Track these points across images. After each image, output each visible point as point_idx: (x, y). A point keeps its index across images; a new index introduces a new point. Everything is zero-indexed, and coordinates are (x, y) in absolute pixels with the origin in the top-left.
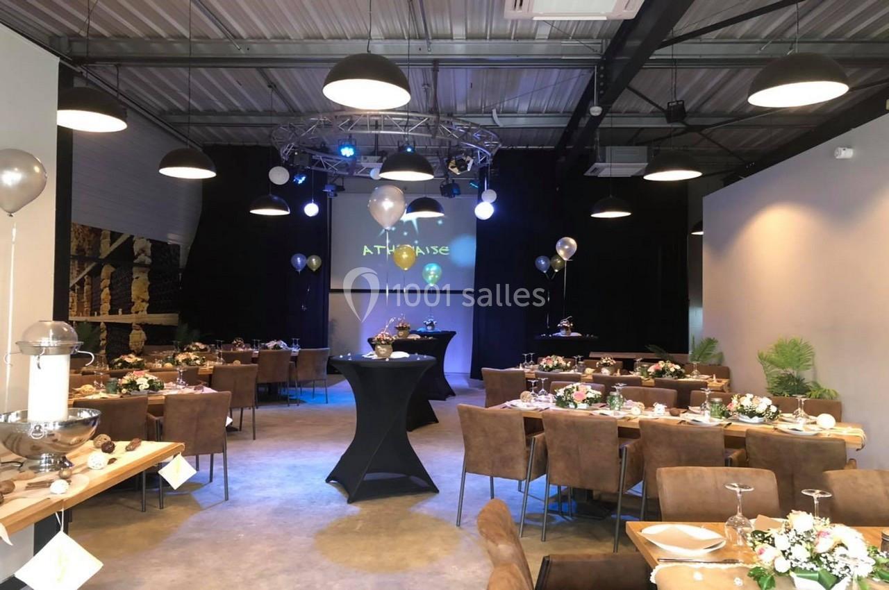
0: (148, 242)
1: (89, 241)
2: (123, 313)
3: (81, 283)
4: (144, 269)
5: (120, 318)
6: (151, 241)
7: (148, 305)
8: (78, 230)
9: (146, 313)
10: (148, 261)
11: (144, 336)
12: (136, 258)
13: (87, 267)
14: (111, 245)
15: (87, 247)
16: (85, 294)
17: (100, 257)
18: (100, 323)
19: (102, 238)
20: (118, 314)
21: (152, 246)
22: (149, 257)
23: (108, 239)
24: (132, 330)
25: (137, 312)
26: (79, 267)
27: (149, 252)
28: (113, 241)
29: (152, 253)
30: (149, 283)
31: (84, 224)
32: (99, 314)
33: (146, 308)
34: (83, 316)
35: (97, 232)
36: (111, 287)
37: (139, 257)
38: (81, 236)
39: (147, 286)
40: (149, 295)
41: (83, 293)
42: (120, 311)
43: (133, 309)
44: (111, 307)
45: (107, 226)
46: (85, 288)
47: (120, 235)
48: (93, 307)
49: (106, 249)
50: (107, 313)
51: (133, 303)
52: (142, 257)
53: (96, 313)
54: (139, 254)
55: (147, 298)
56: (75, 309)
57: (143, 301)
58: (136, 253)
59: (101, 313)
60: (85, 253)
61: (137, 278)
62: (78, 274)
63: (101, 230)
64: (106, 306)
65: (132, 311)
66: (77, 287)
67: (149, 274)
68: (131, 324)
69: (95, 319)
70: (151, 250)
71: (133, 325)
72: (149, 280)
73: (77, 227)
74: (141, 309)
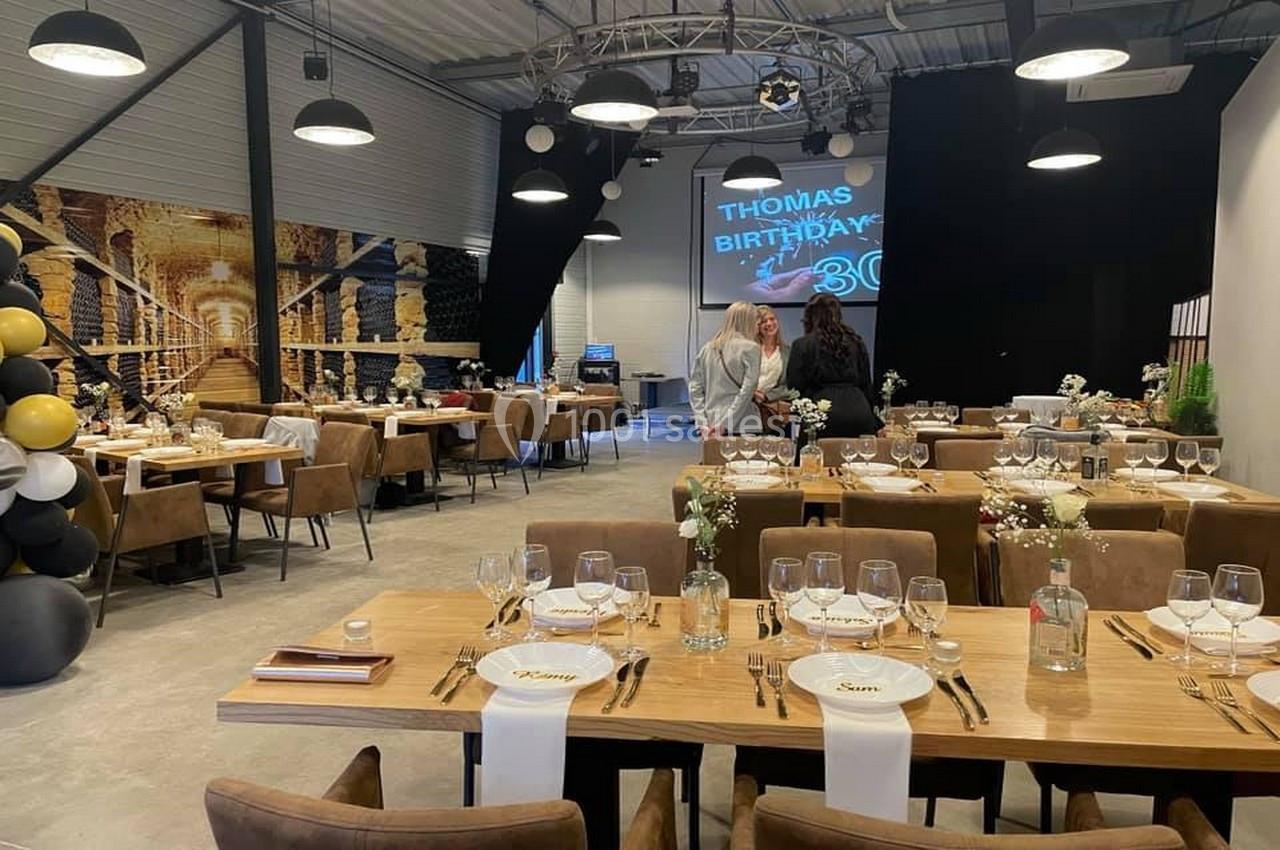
0: (420, 246)
1: (317, 246)
2: (382, 341)
3: (307, 301)
4: (416, 283)
5: (377, 346)
6: (425, 245)
7: (425, 330)
8: (296, 231)
9: (422, 340)
10: (423, 272)
11: (420, 371)
12: (400, 268)
13: (315, 280)
14: (354, 251)
15: (313, 253)
16: (314, 315)
17: (337, 267)
18: (343, 353)
19: (338, 240)
20: (373, 341)
21: (427, 253)
22: (422, 267)
23: (350, 243)
24: (399, 362)
25: (407, 340)
26: (300, 280)
27: (423, 261)
28: (357, 246)
29: (428, 262)
30: (425, 302)
31: (307, 223)
32: (340, 341)
33: (422, 335)
34: (313, 342)
35: (330, 235)
36: (359, 307)
37: (405, 268)
38: (301, 240)
39: (422, 307)
40: (428, 318)
41: (311, 313)
42: (377, 338)
43: (399, 335)
44: (361, 333)
45: (347, 227)
46: (314, 308)
47: (368, 237)
48: (329, 332)
49: (346, 256)
50: (355, 339)
51: (400, 329)
52: (411, 267)
53: (335, 340)
54: (404, 264)
55: (425, 321)
56: (300, 334)
57: (416, 325)
58: (399, 263)
59: (343, 339)
60: (311, 262)
61: (404, 295)
62: (301, 290)
63: (336, 231)
64: (351, 331)
65: (398, 338)
66: (300, 306)
67: (424, 289)
68: (397, 356)
69: (335, 347)
70: (426, 257)
71: (401, 356)
72: (426, 297)
73: (295, 227)
74: (412, 336)
